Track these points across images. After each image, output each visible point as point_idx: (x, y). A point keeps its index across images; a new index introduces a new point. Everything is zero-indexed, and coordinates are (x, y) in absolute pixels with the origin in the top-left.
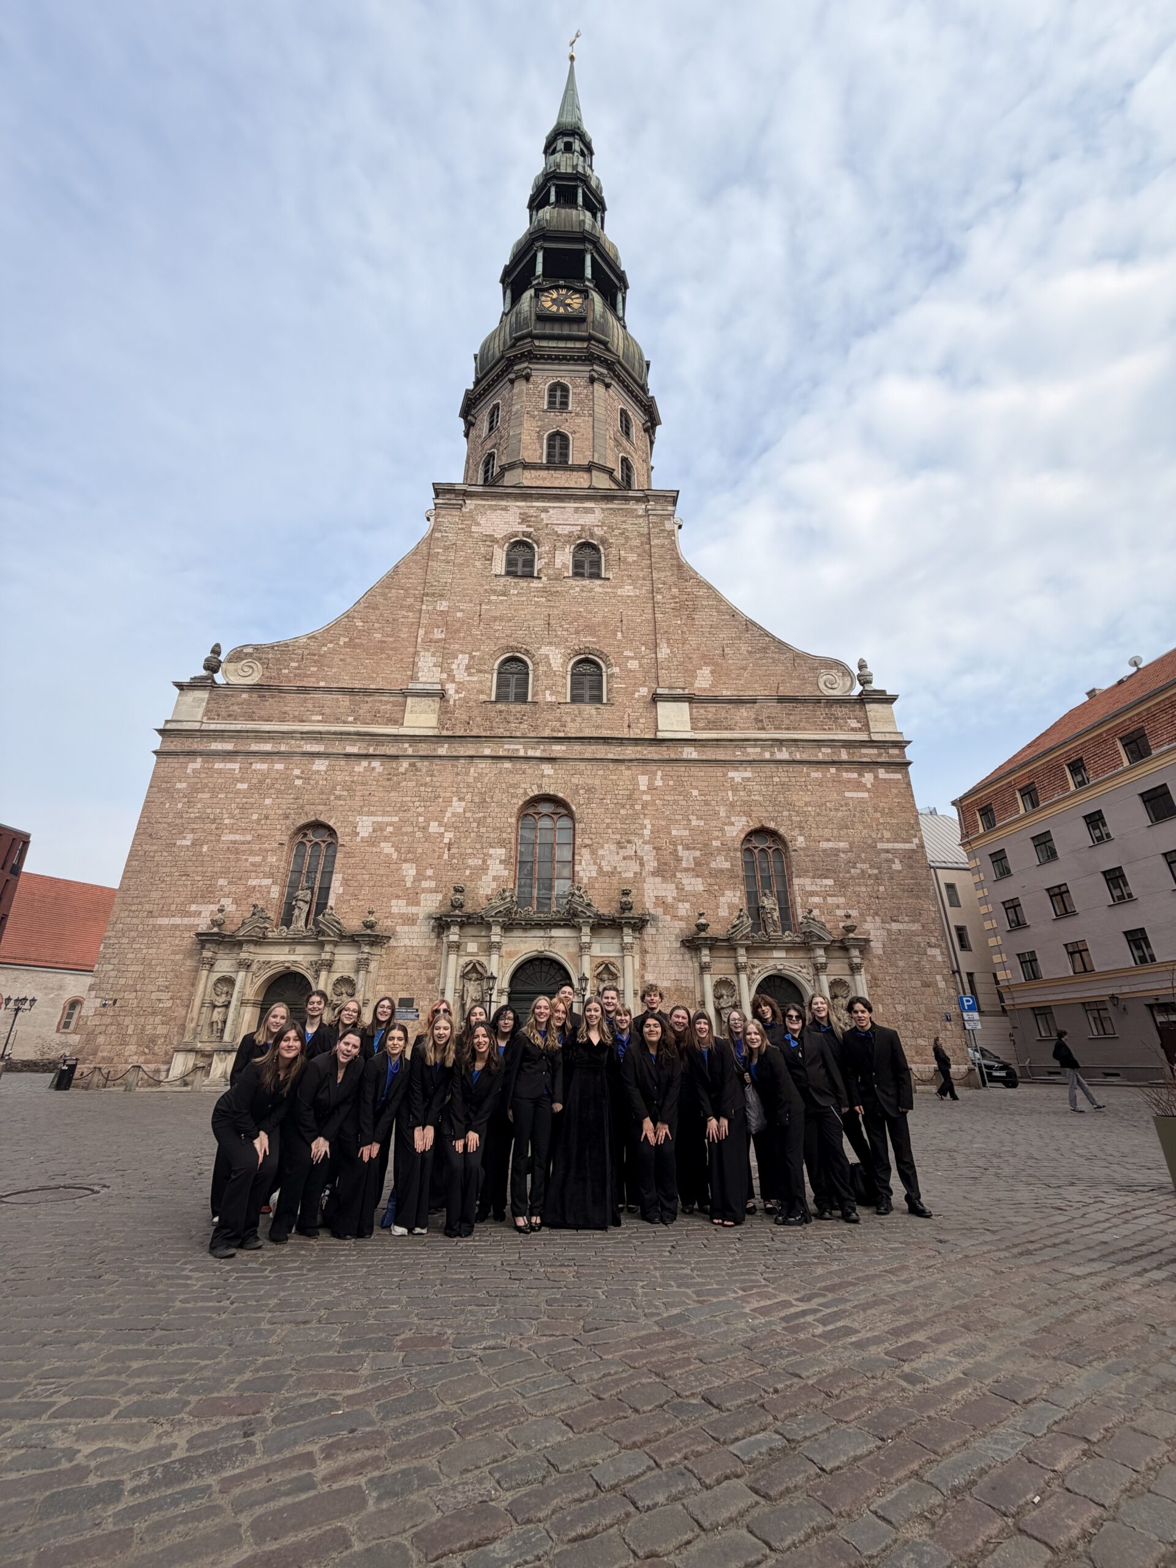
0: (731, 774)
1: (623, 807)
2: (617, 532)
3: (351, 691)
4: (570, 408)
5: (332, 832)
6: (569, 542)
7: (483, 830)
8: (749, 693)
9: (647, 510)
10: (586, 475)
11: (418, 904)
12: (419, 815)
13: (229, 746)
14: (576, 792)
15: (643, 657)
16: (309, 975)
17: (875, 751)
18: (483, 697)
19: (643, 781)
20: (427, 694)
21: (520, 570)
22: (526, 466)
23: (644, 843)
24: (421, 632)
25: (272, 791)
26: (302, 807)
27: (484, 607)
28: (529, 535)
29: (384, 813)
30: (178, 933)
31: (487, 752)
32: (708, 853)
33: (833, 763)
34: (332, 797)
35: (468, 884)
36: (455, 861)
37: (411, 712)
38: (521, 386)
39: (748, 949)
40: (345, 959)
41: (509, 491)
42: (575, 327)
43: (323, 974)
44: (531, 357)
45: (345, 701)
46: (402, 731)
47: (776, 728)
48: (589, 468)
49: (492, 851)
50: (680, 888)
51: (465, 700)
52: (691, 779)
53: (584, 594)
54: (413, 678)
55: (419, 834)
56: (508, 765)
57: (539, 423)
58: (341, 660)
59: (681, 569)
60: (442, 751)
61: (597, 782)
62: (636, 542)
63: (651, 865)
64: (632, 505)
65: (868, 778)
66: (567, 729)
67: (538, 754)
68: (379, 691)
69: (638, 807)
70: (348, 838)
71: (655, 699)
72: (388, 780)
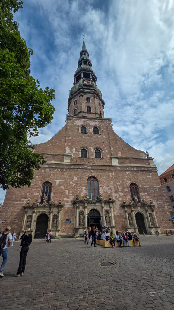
0: (126, 173)
1: (107, 179)
2: (101, 126)
3: (53, 155)
4: (90, 102)
5: (50, 183)
6: (93, 127)
7: (81, 183)
8: (128, 157)
9: (106, 122)
10: (95, 115)
11: (69, 198)
12: (68, 180)
14: (98, 176)
15: (108, 150)
16: (48, 214)
17: (151, 169)
18: (78, 157)
19: (110, 174)
20: (68, 156)
21: (84, 132)
22: (84, 112)
23: (112, 186)
24: (66, 143)
25: (38, 175)
26: (44, 178)
27: (78, 139)
28: (85, 125)
29: (61, 180)
30: (19, 206)
31: (80, 167)
32: (124, 188)
33: (144, 171)
34: (50, 176)
35: (79, 194)
36: (76, 190)
37: (65, 159)
38: (81, 97)
39: (133, 207)
40: (55, 210)
41: (81, 117)
42: (90, 87)
43: (51, 214)
44: (83, 92)
45: (52, 157)
46: (64, 163)
47: (134, 164)
48: (95, 113)
49: (83, 188)
50: (119, 195)
51: (75, 157)
52: (119, 174)
53: (96, 137)
54: (65, 152)
55: (68, 184)
56: (85, 170)
57: (85, 105)
58: (51, 148)
59: (113, 133)
60: (72, 167)
61: (102, 174)
62: (105, 128)
63: (114, 190)
64: (104, 121)
65: (151, 174)
66: (95, 163)
67: (90, 168)
68: (58, 155)
69: (110, 179)
70: (54, 185)
71: (111, 158)
72: (61, 173)
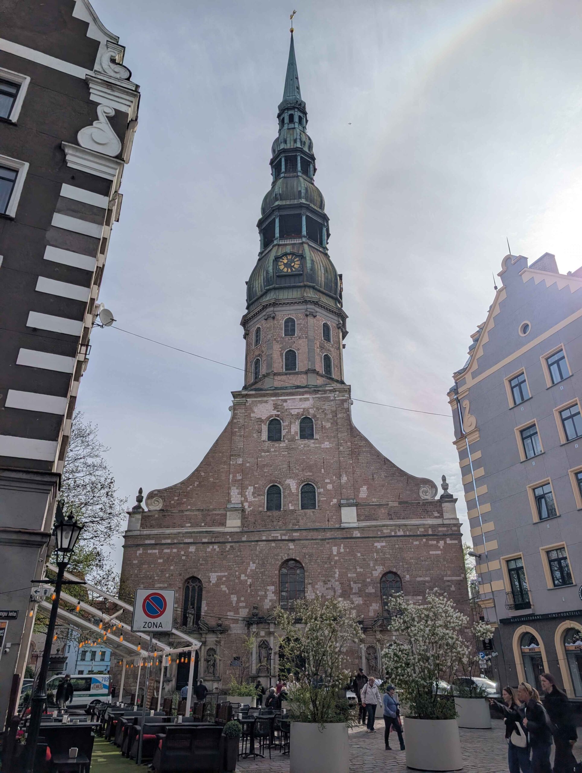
0: (376, 544)
1: (326, 563)
2: (320, 411)
3: (202, 511)
4: (296, 335)
5: (200, 581)
6: (297, 418)
7: (264, 577)
8: (385, 500)
9: (335, 397)
11: (239, 614)
12: (236, 571)
13: (153, 542)
14: (305, 557)
15: (334, 482)
17: (445, 529)
18: (260, 509)
19: (335, 550)
20: (235, 509)
21: (274, 437)
22: (275, 374)
23: (335, 581)
24: (231, 476)
25: (173, 563)
26: (186, 570)
27: (259, 459)
28: (278, 416)
29: (221, 571)
31: (264, 538)
32: (365, 585)
33: (424, 536)
34: (199, 565)
35: (259, 604)
36: (253, 593)
37: (229, 519)
38: (270, 322)
39: (381, 632)
40: (211, 640)
41: (268, 392)
42: (297, 279)
43: (203, 647)
44: (276, 303)
45: (200, 515)
46: (227, 530)
47: (398, 519)
48: (306, 373)
49: (268, 588)
50: (352, 603)
51: (253, 511)
52: (357, 548)
53: (305, 449)
54: (229, 501)
55: (237, 581)
56: (273, 544)
57: (281, 346)
58: (196, 494)
59: (353, 431)
60: (244, 538)
61: (314, 551)
62: (330, 416)
63: (339, 592)
64: (327, 394)
65: (441, 543)
66: (300, 524)
67: (287, 538)
68: (214, 510)
69: (333, 563)
70: (207, 584)
71: (340, 506)
72: (222, 555)
